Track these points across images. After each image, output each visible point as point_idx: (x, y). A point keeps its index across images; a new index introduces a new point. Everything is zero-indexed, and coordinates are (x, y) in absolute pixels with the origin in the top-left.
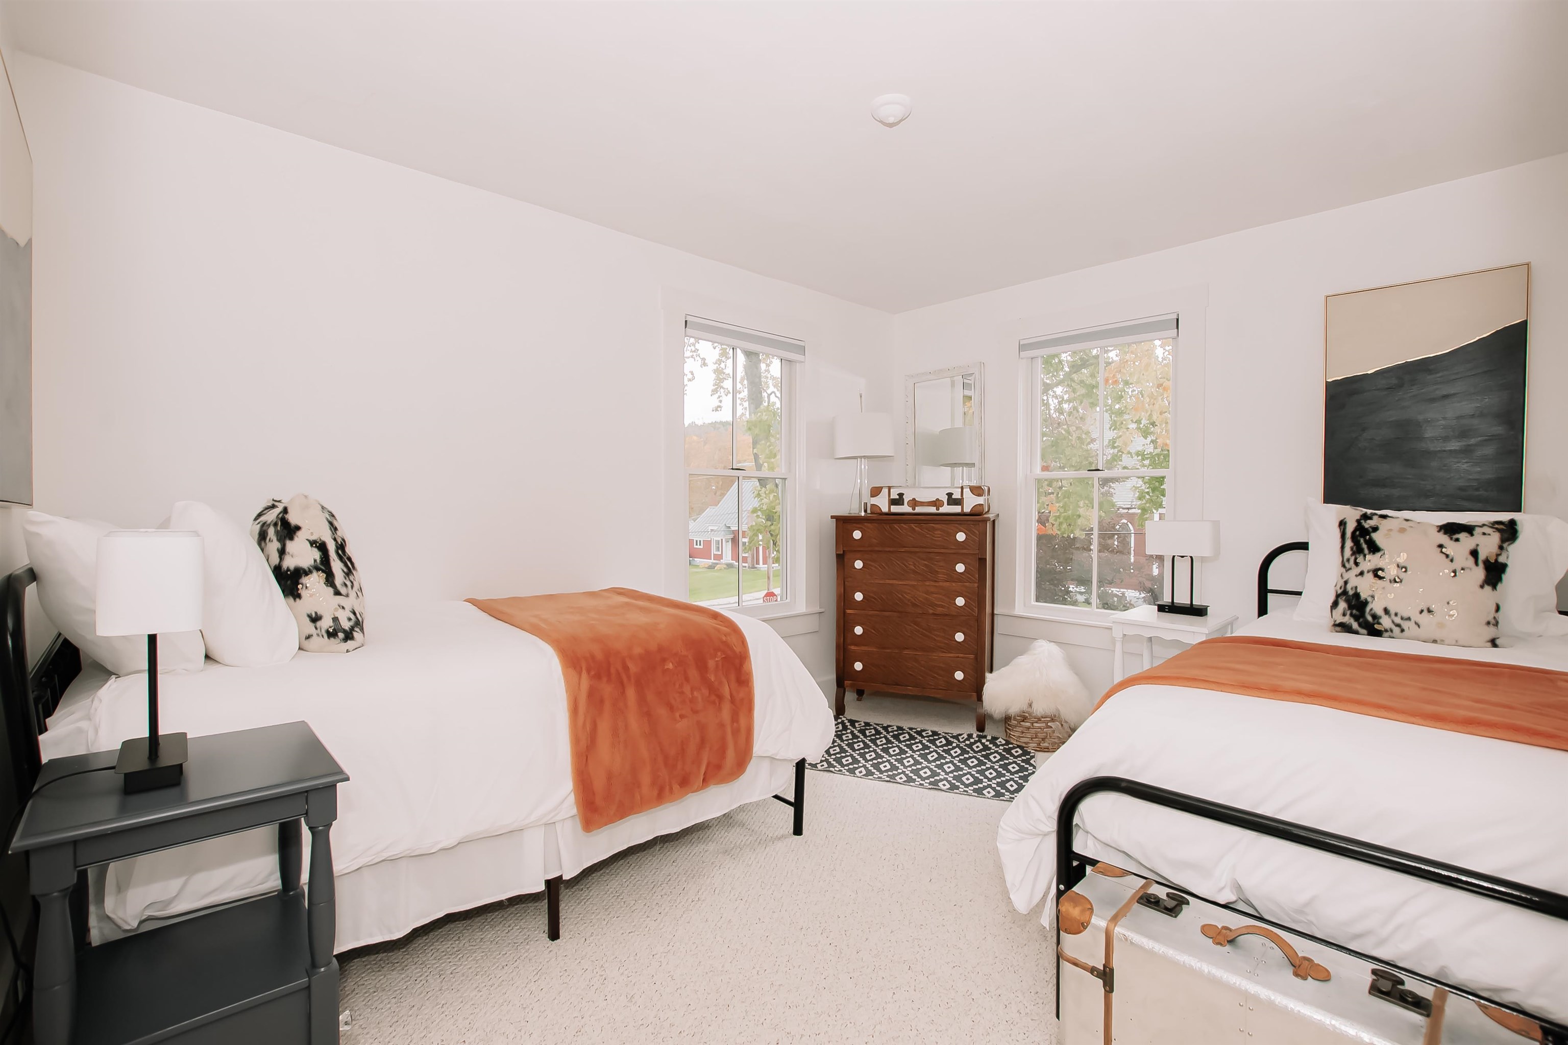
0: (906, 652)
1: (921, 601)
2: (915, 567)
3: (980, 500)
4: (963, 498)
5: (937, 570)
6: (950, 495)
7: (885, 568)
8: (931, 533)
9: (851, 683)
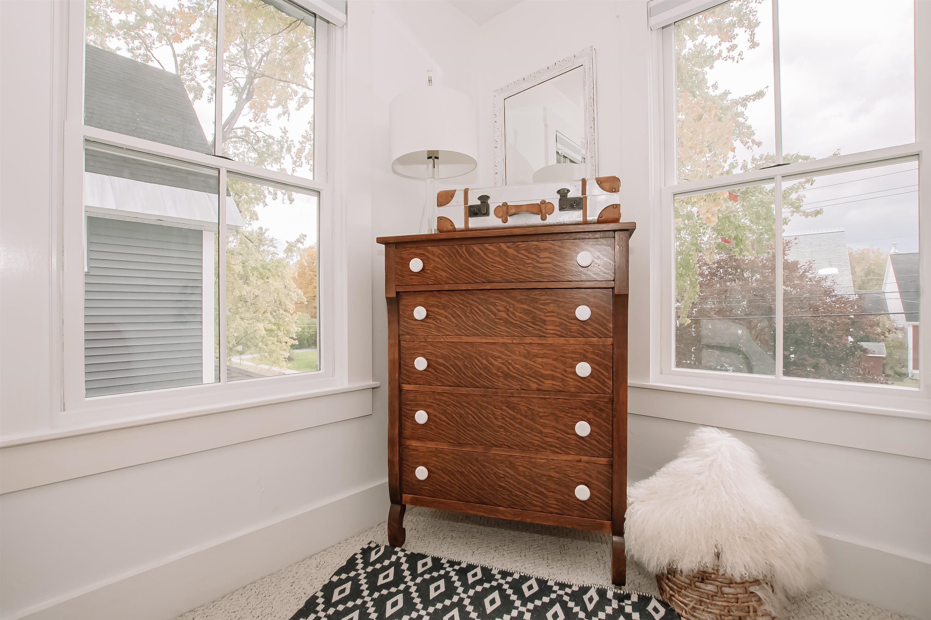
0: (494, 451)
1: (518, 370)
2: (508, 315)
3: (613, 199)
4: (586, 198)
5: (543, 317)
6: (563, 193)
7: (460, 317)
8: (534, 256)
9: (413, 497)
